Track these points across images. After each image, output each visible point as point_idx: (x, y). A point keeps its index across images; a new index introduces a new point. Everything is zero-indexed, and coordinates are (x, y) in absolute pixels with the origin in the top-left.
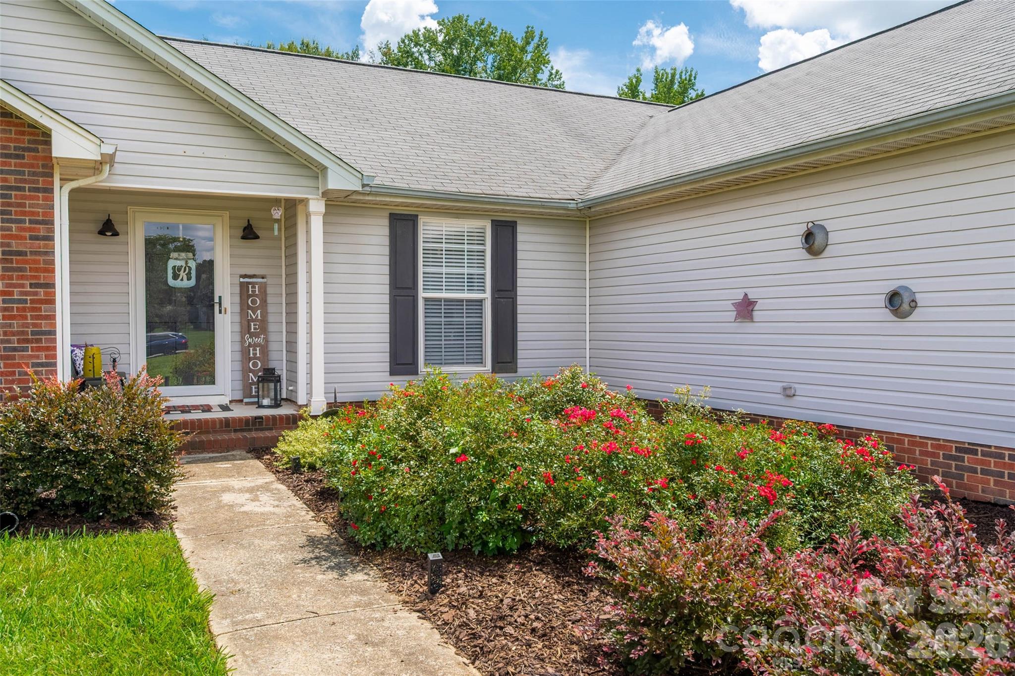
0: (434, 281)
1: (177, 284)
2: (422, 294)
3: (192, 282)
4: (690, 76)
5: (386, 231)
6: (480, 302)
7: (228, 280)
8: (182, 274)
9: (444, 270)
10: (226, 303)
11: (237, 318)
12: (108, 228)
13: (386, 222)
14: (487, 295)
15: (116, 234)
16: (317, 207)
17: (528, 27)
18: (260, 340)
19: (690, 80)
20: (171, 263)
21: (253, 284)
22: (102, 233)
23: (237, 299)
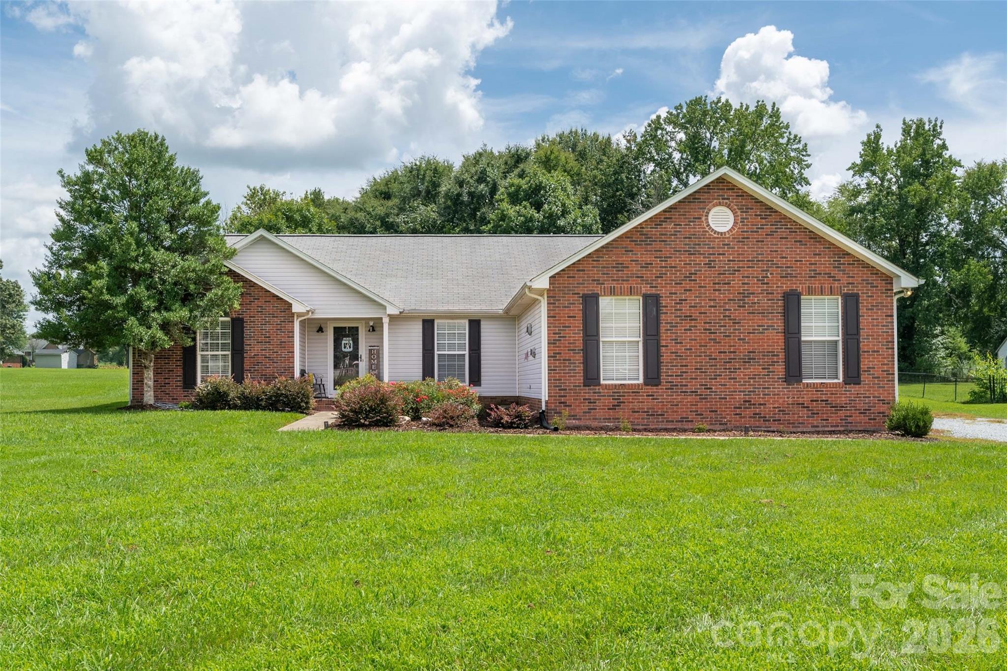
0: (441, 347)
1: (346, 350)
2: (436, 352)
3: (351, 349)
4: (935, 125)
5: (421, 327)
6: (464, 355)
7: (364, 348)
8: (348, 346)
9: (457, 342)
10: (363, 357)
11: (368, 363)
12: (320, 330)
13: (421, 323)
14: (467, 352)
15: (323, 332)
16: (386, 320)
17: (758, 101)
18: (376, 372)
19: (934, 130)
20: (343, 342)
21: (374, 350)
22: (318, 331)
23: (368, 356)
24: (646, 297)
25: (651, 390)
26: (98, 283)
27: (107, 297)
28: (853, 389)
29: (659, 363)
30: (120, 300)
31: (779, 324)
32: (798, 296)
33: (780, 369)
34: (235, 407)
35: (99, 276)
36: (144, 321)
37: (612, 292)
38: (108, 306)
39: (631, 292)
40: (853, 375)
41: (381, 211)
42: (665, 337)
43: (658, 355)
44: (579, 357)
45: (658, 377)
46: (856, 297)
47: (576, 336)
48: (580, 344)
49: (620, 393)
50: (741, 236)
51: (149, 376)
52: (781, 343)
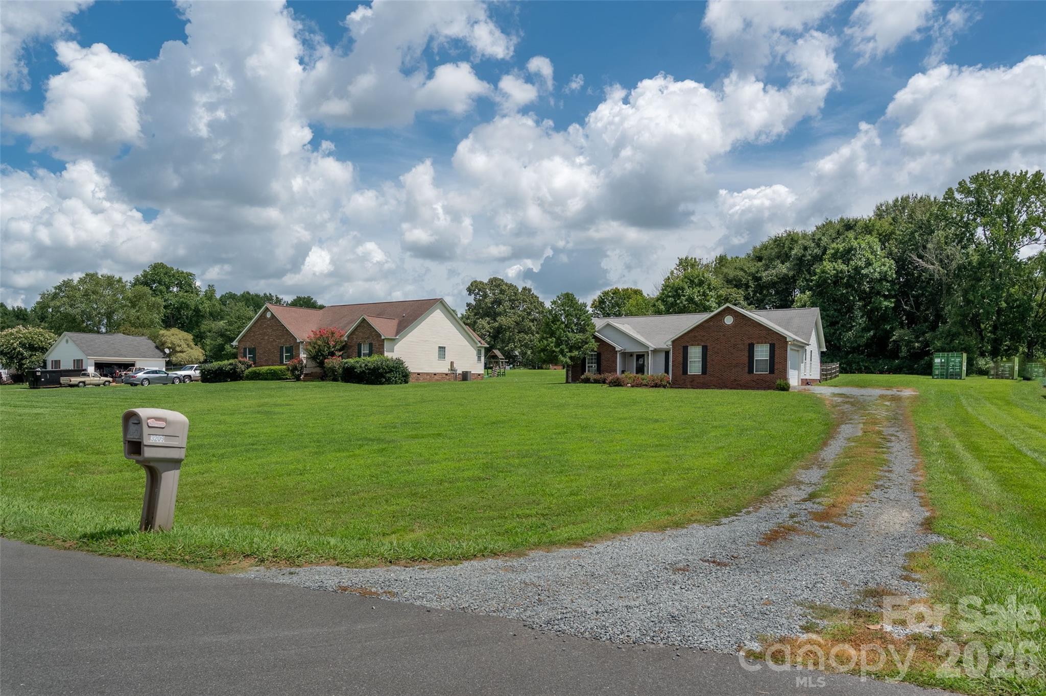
24: (703, 346)
25: (704, 376)
26: (552, 345)
27: (554, 349)
28: (772, 375)
29: (706, 368)
30: (557, 350)
31: (747, 354)
32: (753, 345)
33: (746, 369)
34: (592, 383)
35: (552, 343)
36: (564, 356)
37: (692, 345)
38: (554, 351)
39: (698, 345)
40: (772, 371)
41: (753, 270)
42: (709, 359)
43: (706, 365)
44: (681, 366)
45: (706, 371)
46: (774, 344)
47: (681, 359)
48: (682, 362)
49: (694, 377)
50: (735, 325)
51: (570, 372)
52: (747, 360)
